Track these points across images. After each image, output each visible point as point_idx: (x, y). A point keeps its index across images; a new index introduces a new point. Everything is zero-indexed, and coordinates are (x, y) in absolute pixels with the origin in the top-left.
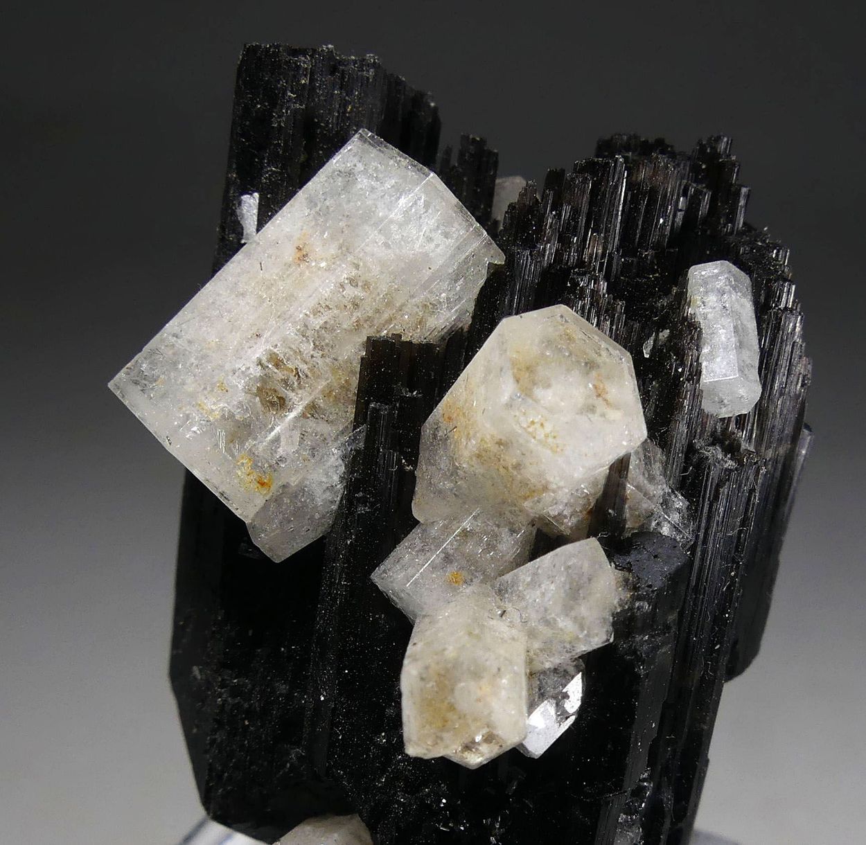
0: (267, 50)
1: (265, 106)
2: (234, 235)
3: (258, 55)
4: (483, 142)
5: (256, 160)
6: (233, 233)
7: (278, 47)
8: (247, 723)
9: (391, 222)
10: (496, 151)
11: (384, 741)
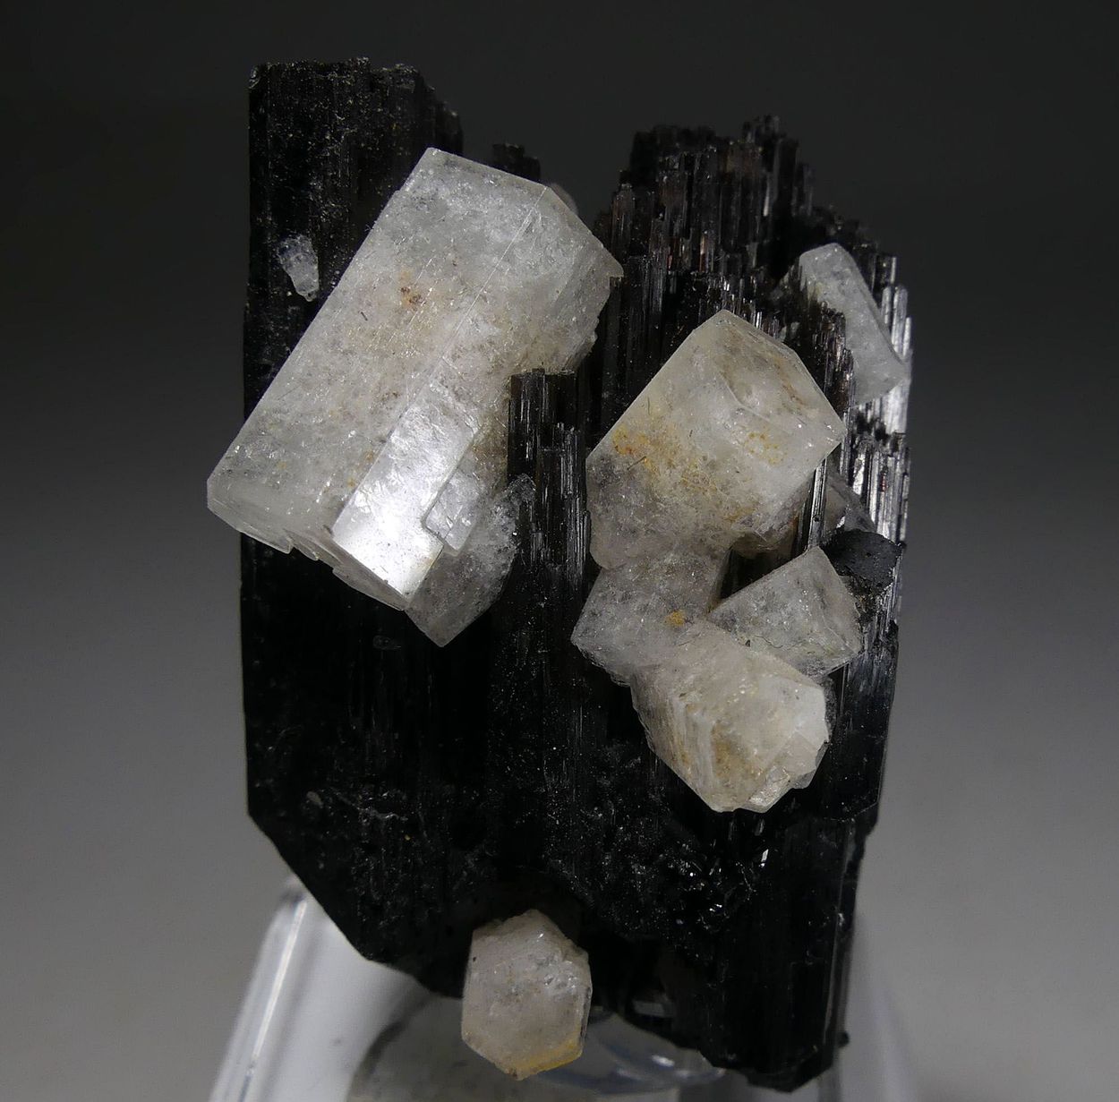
0: (293, 70)
1: (300, 135)
2: (278, 288)
3: (283, 76)
4: (521, 150)
5: (294, 198)
6: (277, 285)
7: (303, 65)
8: (408, 839)
9: (514, 246)
10: (536, 158)
11: (600, 815)
